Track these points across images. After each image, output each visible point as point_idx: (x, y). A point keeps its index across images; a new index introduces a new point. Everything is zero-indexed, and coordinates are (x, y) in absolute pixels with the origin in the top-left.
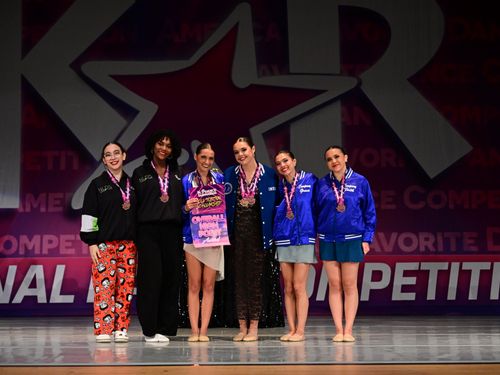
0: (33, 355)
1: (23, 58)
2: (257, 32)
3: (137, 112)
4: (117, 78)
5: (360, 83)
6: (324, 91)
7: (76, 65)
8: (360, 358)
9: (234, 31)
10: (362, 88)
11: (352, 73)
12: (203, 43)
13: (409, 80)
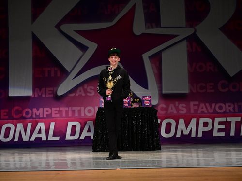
0: (41, 166)
1: (32, 23)
2: (145, 8)
3: (88, 48)
4: (77, 32)
5: (195, 31)
6: (178, 35)
7: (58, 26)
8: (198, 165)
9: (134, 7)
10: (197, 33)
11: (191, 26)
12: (118, 14)
13: (219, 29)
